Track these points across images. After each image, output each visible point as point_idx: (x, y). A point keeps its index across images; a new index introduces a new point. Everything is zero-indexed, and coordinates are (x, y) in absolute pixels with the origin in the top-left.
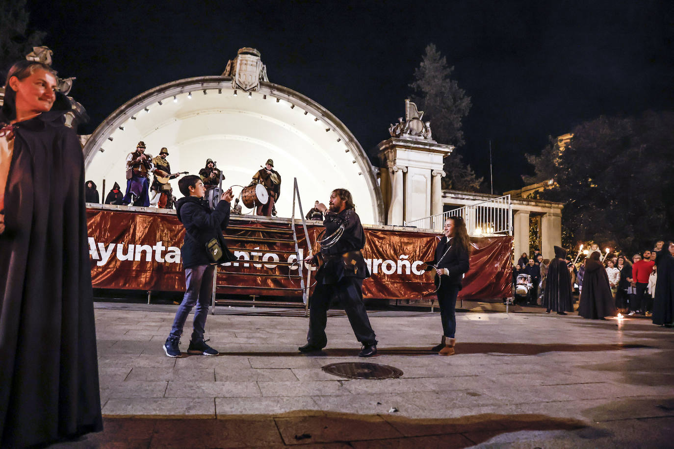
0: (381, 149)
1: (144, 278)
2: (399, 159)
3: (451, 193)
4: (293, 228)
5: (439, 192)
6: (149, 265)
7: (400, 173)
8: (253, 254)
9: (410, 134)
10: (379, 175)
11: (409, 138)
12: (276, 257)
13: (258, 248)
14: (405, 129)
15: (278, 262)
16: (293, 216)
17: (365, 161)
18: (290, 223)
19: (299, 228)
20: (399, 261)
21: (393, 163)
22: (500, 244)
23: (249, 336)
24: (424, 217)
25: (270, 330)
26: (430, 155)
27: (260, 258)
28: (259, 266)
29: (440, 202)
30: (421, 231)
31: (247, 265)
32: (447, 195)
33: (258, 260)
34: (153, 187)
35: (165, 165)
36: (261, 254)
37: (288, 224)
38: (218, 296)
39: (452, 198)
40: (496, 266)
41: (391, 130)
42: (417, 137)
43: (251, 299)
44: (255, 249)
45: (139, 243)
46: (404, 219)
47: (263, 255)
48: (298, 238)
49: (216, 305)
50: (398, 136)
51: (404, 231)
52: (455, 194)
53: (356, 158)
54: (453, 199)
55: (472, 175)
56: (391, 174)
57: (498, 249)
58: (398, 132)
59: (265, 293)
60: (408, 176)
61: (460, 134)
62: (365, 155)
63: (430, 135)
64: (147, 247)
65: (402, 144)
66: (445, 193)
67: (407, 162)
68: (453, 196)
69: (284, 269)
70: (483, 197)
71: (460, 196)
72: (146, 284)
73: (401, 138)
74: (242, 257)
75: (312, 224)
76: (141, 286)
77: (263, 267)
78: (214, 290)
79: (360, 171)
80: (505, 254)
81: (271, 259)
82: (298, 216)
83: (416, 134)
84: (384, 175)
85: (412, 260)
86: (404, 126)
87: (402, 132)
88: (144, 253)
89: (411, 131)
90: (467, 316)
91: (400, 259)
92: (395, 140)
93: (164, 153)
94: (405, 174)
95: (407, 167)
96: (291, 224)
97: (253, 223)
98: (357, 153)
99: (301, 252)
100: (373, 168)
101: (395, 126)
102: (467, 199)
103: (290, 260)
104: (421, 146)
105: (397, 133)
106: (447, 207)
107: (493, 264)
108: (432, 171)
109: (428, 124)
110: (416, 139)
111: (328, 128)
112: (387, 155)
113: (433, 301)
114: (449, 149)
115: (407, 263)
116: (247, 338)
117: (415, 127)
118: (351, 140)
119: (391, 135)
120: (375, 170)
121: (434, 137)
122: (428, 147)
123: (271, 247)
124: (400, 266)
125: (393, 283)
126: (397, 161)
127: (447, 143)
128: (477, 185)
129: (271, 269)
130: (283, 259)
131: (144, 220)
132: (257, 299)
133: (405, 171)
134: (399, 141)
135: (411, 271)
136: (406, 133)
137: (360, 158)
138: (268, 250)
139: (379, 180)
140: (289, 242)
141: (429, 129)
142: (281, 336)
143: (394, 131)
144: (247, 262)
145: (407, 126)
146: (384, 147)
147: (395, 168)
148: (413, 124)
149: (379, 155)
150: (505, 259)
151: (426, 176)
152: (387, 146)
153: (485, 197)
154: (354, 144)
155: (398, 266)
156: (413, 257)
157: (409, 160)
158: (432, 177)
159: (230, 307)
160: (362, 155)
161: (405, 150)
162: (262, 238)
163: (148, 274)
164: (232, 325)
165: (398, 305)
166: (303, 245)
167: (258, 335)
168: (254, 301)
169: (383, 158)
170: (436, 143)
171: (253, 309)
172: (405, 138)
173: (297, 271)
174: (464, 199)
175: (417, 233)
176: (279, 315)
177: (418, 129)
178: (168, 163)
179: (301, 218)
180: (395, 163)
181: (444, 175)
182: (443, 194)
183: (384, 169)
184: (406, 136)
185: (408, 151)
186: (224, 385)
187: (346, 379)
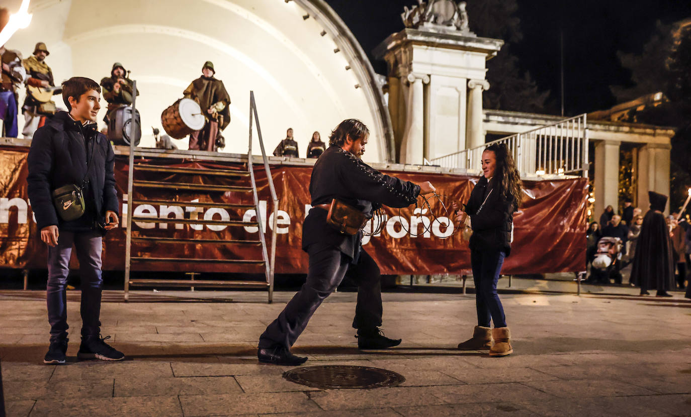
0: (389, 47)
1: (16, 250)
2: (418, 63)
3: (498, 115)
4: (251, 170)
5: (479, 113)
6: (23, 230)
7: (418, 87)
8: (189, 209)
9: (435, 22)
10: (386, 88)
11: (433, 28)
12: (225, 216)
13: (197, 201)
14: (427, 14)
15: (229, 220)
16: (250, 150)
17: (364, 67)
18: (245, 161)
19: (259, 169)
20: (413, 218)
21: (407, 70)
22: (569, 190)
23: (178, 332)
24: (456, 151)
25: (213, 323)
26: (465, 56)
27: (201, 215)
28: (199, 227)
29: (481, 130)
30: (447, 172)
31: (180, 226)
32: (491, 118)
33: (197, 219)
34: (26, 107)
35: (44, 71)
36: (201, 209)
37: (242, 163)
38: (133, 275)
39: (499, 122)
40: (562, 223)
41: (405, 17)
42: (446, 28)
43: (189, 278)
44: (192, 201)
45: (6, 195)
46: (425, 156)
47: (205, 210)
48: (258, 185)
49: (132, 288)
50: (416, 27)
51: (420, 171)
52: (503, 116)
53: (350, 62)
54: (500, 125)
55: (533, 87)
56: (404, 87)
57: (565, 197)
58: (416, 19)
59: (208, 268)
60: (432, 89)
61: (515, 23)
62: (364, 57)
63: (466, 23)
64: (17, 202)
65: (421, 38)
66: (488, 115)
67: (429, 67)
68: (500, 119)
69: (237, 231)
70: (546, 120)
71: (511, 119)
72: (19, 259)
73: (421, 29)
74: (172, 215)
75: (279, 163)
76: (11, 262)
77: (205, 228)
78: (128, 265)
79: (356, 82)
80: (576, 206)
81: (217, 216)
82: (256, 151)
83: (444, 23)
84: (393, 88)
85: (433, 215)
86: (426, 10)
87: (422, 19)
88: (13, 210)
89: (436, 19)
90: (517, 299)
91: (415, 215)
92: (411, 33)
93: (40, 52)
94: (426, 86)
95: (429, 76)
96: (247, 163)
97: (187, 162)
98: (351, 53)
99: (262, 206)
100: (377, 77)
101: (411, 11)
102: (523, 124)
103: (247, 218)
104: (451, 42)
105: (414, 22)
106: (490, 136)
107: (556, 221)
108: (468, 80)
109: (463, 6)
110: (444, 31)
111: (305, 14)
112: (398, 57)
113: (464, 278)
114: (495, 46)
115: (426, 221)
116: (174, 334)
117: (443, 12)
118: (343, 33)
119: (406, 24)
120: (380, 80)
121: (472, 28)
122: (461, 43)
123: (217, 198)
124: (415, 226)
125: (404, 251)
126: (414, 66)
127: (494, 36)
128: (539, 102)
129: (218, 233)
130: (235, 216)
131: (11, 159)
132: (196, 278)
133: (426, 82)
134: (417, 34)
135: (431, 233)
136: (428, 21)
137: (356, 64)
138: (212, 203)
139: (386, 97)
140: (244, 191)
141: (465, 14)
142: (227, 330)
143: (410, 18)
144: (180, 221)
145: (430, 10)
146: (393, 44)
147: (410, 77)
148: (439, 6)
149: (386, 58)
150: (576, 212)
151: (459, 89)
152: (399, 42)
153: (551, 120)
154: (347, 40)
155: (412, 224)
156: (434, 211)
157: (433, 65)
158: (469, 90)
159: (155, 291)
160: (359, 57)
161: (427, 49)
162: (203, 184)
163: (23, 243)
164: (153, 317)
165: (414, 284)
166: (265, 195)
167: (192, 329)
168: (193, 282)
169: (392, 61)
170: (475, 36)
171: (192, 294)
172: (427, 28)
173: (256, 236)
174: (517, 124)
175: (441, 174)
176: (230, 301)
177: (447, 15)
178: (48, 69)
179: (261, 154)
180: (410, 70)
181: (487, 86)
182: (484, 117)
183: (392, 80)
184: (429, 26)
185: (431, 50)
186: (125, 402)
187: (317, 389)
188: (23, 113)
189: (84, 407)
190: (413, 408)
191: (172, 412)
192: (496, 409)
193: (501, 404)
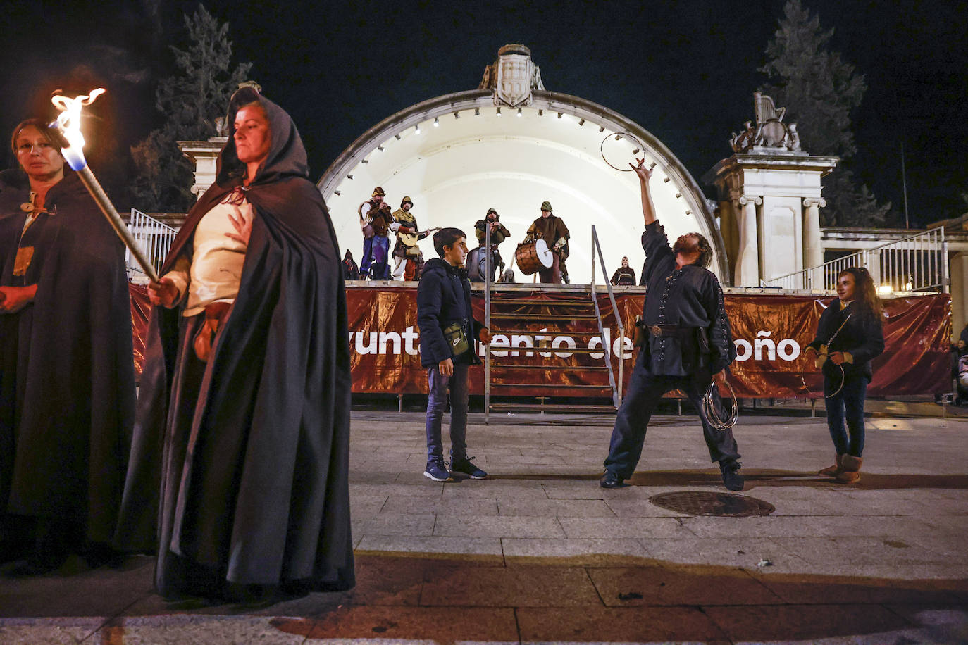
0: (719, 173)
1: (391, 378)
2: (749, 185)
3: (837, 232)
4: (594, 299)
5: (816, 231)
6: (397, 360)
7: (751, 208)
8: (538, 338)
9: (765, 145)
10: (717, 213)
11: (764, 151)
12: (570, 342)
13: (545, 330)
14: (757, 138)
15: (575, 348)
16: (593, 280)
17: (695, 194)
18: (589, 291)
19: (603, 298)
20: (757, 341)
21: (738, 193)
22: (927, 307)
23: (540, 454)
24: (794, 272)
25: (569, 446)
26: (798, 175)
27: (549, 343)
28: (548, 355)
29: (819, 248)
30: (791, 293)
31: (530, 354)
32: (830, 235)
33: (545, 347)
34: (396, 252)
35: (410, 220)
36: (549, 338)
37: (586, 293)
38: (493, 400)
39: (839, 239)
40: (921, 343)
41: (733, 142)
42: (776, 149)
43: (539, 402)
44: (541, 331)
45: (384, 330)
46: (760, 276)
47: (553, 338)
48: (602, 313)
49: (491, 411)
50: (746, 150)
51: (762, 294)
52: (842, 232)
53: (681, 190)
54: (839, 242)
55: (871, 200)
56: (736, 210)
57: (922, 317)
58: (745, 143)
59: (557, 393)
60: (766, 211)
61: (847, 137)
62: (695, 184)
63: (797, 143)
64: (393, 335)
65: (751, 162)
66: (825, 232)
67: (762, 189)
68: (840, 236)
69: (582, 356)
70: (891, 234)
71: (852, 235)
72: (395, 385)
73: (750, 153)
74: (523, 343)
75: (622, 291)
76: (389, 388)
77: (553, 356)
78: (487, 390)
79: (688, 208)
80: (937, 323)
81: (564, 344)
82: (600, 281)
83: (774, 145)
84: (725, 212)
85: (777, 338)
86: (755, 134)
87: (752, 143)
88: (390, 342)
89: (765, 141)
90: (873, 423)
91: (759, 338)
92: (740, 157)
93: (407, 204)
94: (759, 208)
95: (762, 197)
96: (590, 293)
97: (536, 294)
98: (682, 182)
99: (607, 332)
100: (708, 202)
101: (739, 136)
102: (865, 239)
103: (592, 345)
104: (783, 163)
105: (743, 147)
106: (830, 255)
107: (915, 340)
108: (803, 199)
109: (793, 127)
110: (774, 152)
111: (635, 149)
112: (728, 181)
113: (813, 400)
114: (831, 163)
115: (770, 344)
116: (538, 456)
117: (772, 134)
118: (672, 163)
119: (734, 149)
120: (711, 206)
121: (804, 147)
122: (794, 163)
123: (563, 328)
124: (759, 349)
125: (748, 374)
126: (746, 189)
127: (826, 153)
128: (879, 216)
129: (565, 359)
130: (582, 344)
131: (387, 299)
132: (546, 402)
133: (759, 204)
134: (747, 158)
135: (777, 355)
136: (757, 144)
137: (687, 191)
138: (559, 331)
139: (718, 220)
140: (588, 319)
141: (796, 134)
142: (584, 453)
143: (739, 143)
144: (530, 350)
145: (759, 133)
146: (723, 169)
147: (742, 200)
148: (768, 130)
149: (715, 183)
150: (937, 331)
151: (794, 208)
152: (729, 167)
153: (896, 234)
154: (677, 169)
155: (756, 347)
156: (778, 333)
157: (765, 186)
158: (804, 209)
159: (509, 414)
160: (690, 185)
161: (758, 171)
162: (550, 314)
163: (398, 371)
164: (514, 439)
165: (757, 407)
166: (610, 322)
167: (552, 452)
168: (542, 406)
169: (722, 185)
170: (808, 155)
171: (542, 417)
172: (757, 152)
173: (602, 361)
174: (858, 239)
175: (784, 296)
176: (580, 424)
177: (776, 137)
178: (414, 218)
180: (742, 193)
181: (823, 203)
182: (822, 235)
183: (725, 203)
184: (759, 149)
185: (763, 172)
186: (511, 521)
187: (687, 516)
188: (393, 257)
189: (478, 524)
190: (792, 539)
191: (556, 533)
192: (882, 544)
193: (887, 539)
